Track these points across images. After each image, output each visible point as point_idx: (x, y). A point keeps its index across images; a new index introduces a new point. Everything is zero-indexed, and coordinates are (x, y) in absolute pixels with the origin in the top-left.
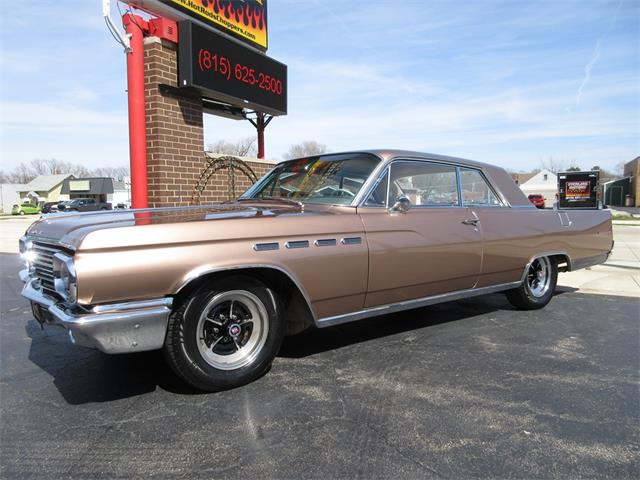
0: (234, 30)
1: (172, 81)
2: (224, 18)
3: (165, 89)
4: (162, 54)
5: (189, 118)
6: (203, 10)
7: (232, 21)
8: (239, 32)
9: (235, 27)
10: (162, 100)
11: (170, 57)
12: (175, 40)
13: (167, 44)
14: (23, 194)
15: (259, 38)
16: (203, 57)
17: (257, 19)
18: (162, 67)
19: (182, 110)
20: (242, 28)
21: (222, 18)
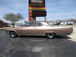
6: (35, 9)
7: (40, 8)
13: (31, 13)
14: (53, 23)
15: (44, 9)
17: (43, 7)
19: (33, 18)
20: (41, 9)
21: (38, 8)
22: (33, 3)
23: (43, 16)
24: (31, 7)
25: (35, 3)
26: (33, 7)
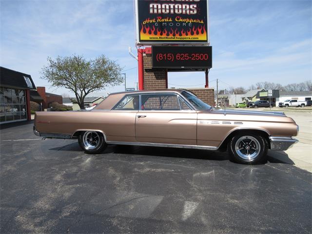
0: (185, 39)
1: (150, 67)
2: (179, 37)
3: (148, 71)
4: (146, 59)
5: (158, 77)
6: (166, 38)
7: (184, 36)
8: (188, 39)
9: (185, 38)
10: (146, 74)
11: (150, 58)
12: (151, 53)
13: (148, 55)
14: (243, 99)
15: (202, 37)
16: (158, 56)
17: (200, 31)
18: (147, 63)
19: (155, 75)
20: (190, 37)
21: (178, 37)
22: (158, 14)
23: (197, 70)
24: (150, 33)
25: (163, 16)
26: (156, 33)
